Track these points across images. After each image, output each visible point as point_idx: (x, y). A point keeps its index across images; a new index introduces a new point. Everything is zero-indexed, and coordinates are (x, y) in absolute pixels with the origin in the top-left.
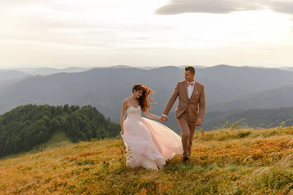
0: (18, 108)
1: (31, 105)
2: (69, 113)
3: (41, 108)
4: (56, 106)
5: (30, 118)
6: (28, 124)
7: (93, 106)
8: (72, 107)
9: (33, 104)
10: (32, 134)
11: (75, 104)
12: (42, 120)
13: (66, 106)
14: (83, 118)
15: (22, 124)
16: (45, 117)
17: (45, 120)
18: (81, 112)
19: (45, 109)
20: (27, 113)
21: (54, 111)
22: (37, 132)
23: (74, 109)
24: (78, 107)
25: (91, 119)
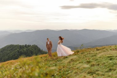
0: (7, 46)
1: (12, 45)
2: (27, 47)
3: (16, 46)
4: (22, 45)
5: (12, 50)
6: (11, 52)
7: (36, 45)
8: (28, 45)
9: (13, 44)
10: (13, 56)
11: (29, 44)
12: (16, 50)
13: (26, 45)
14: (32, 50)
15: (8, 52)
16: (18, 49)
17: (18, 50)
18: (31, 47)
19: (18, 46)
20: (11, 47)
21: (21, 47)
22: (15, 55)
23: (29, 46)
24: (30, 45)
25: (35, 50)
